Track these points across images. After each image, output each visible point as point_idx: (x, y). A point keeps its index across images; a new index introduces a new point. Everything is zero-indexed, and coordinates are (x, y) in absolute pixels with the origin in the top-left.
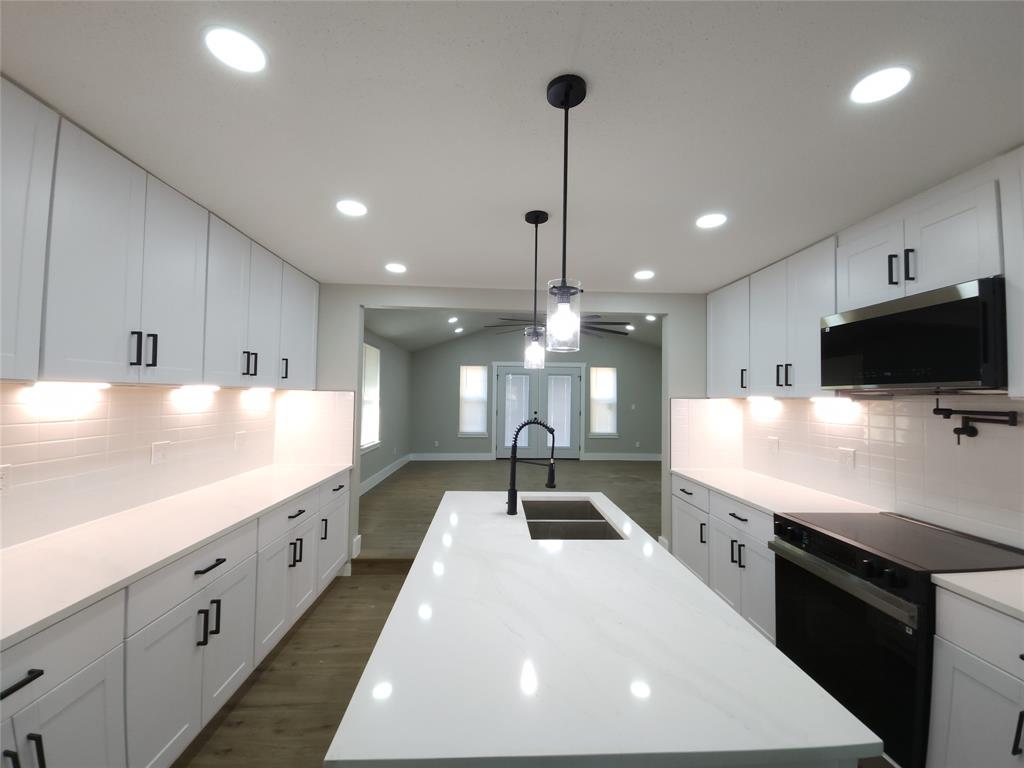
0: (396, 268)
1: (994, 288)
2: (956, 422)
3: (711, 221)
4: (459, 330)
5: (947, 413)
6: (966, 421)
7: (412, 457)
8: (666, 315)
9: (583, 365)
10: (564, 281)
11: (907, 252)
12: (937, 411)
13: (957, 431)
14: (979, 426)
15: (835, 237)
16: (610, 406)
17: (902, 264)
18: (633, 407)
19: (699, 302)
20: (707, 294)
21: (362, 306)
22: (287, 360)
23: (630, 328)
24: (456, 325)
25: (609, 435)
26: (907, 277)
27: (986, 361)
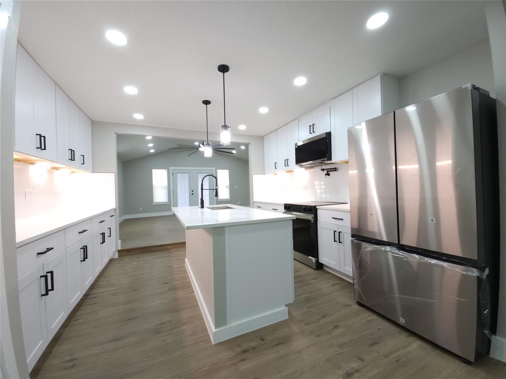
0: (138, 116)
1: (329, 135)
2: (325, 172)
3: (264, 110)
4: (152, 151)
5: (323, 170)
6: (327, 171)
7: (127, 217)
8: (250, 143)
9: (214, 169)
10: (225, 124)
11: (313, 124)
12: (322, 170)
13: (326, 175)
14: (330, 173)
15: (298, 119)
16: (227, 187)
17: (312, 128)
18: (236, 187)
19: (261, 139)
20: (263, 137)
21: (116, 133)
22: (83, 156)
23: (234, 152)
24: (151, 148)
25: (227, 199)
26: (314, 132)
27: (327, 153)
